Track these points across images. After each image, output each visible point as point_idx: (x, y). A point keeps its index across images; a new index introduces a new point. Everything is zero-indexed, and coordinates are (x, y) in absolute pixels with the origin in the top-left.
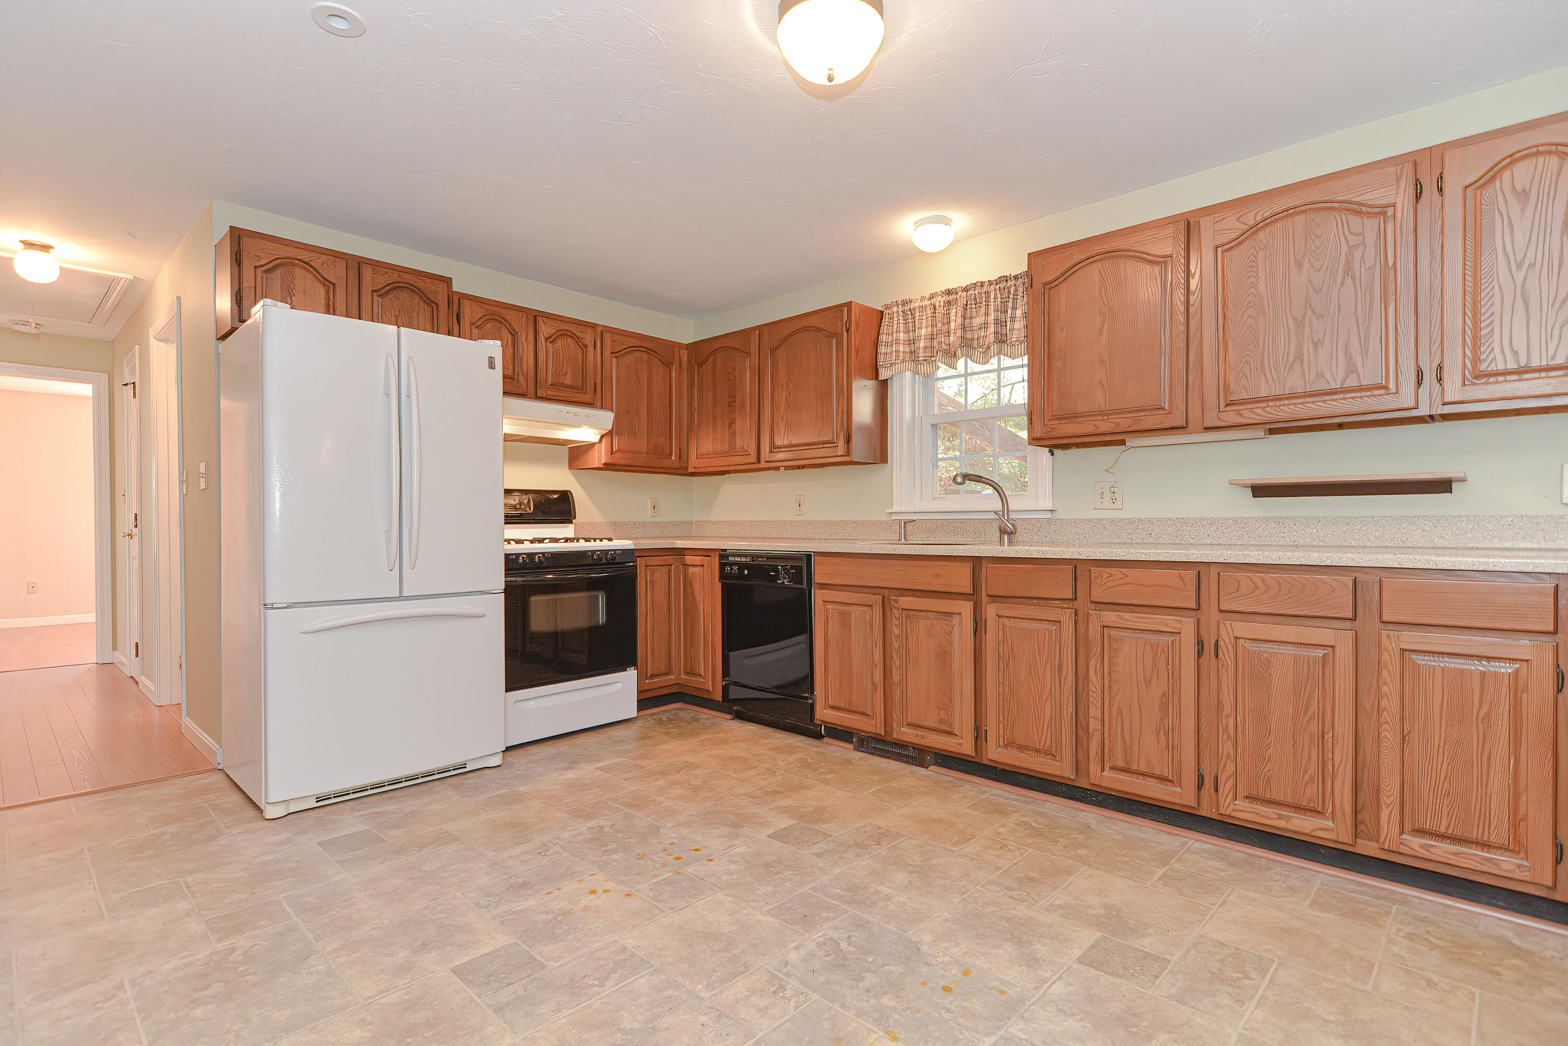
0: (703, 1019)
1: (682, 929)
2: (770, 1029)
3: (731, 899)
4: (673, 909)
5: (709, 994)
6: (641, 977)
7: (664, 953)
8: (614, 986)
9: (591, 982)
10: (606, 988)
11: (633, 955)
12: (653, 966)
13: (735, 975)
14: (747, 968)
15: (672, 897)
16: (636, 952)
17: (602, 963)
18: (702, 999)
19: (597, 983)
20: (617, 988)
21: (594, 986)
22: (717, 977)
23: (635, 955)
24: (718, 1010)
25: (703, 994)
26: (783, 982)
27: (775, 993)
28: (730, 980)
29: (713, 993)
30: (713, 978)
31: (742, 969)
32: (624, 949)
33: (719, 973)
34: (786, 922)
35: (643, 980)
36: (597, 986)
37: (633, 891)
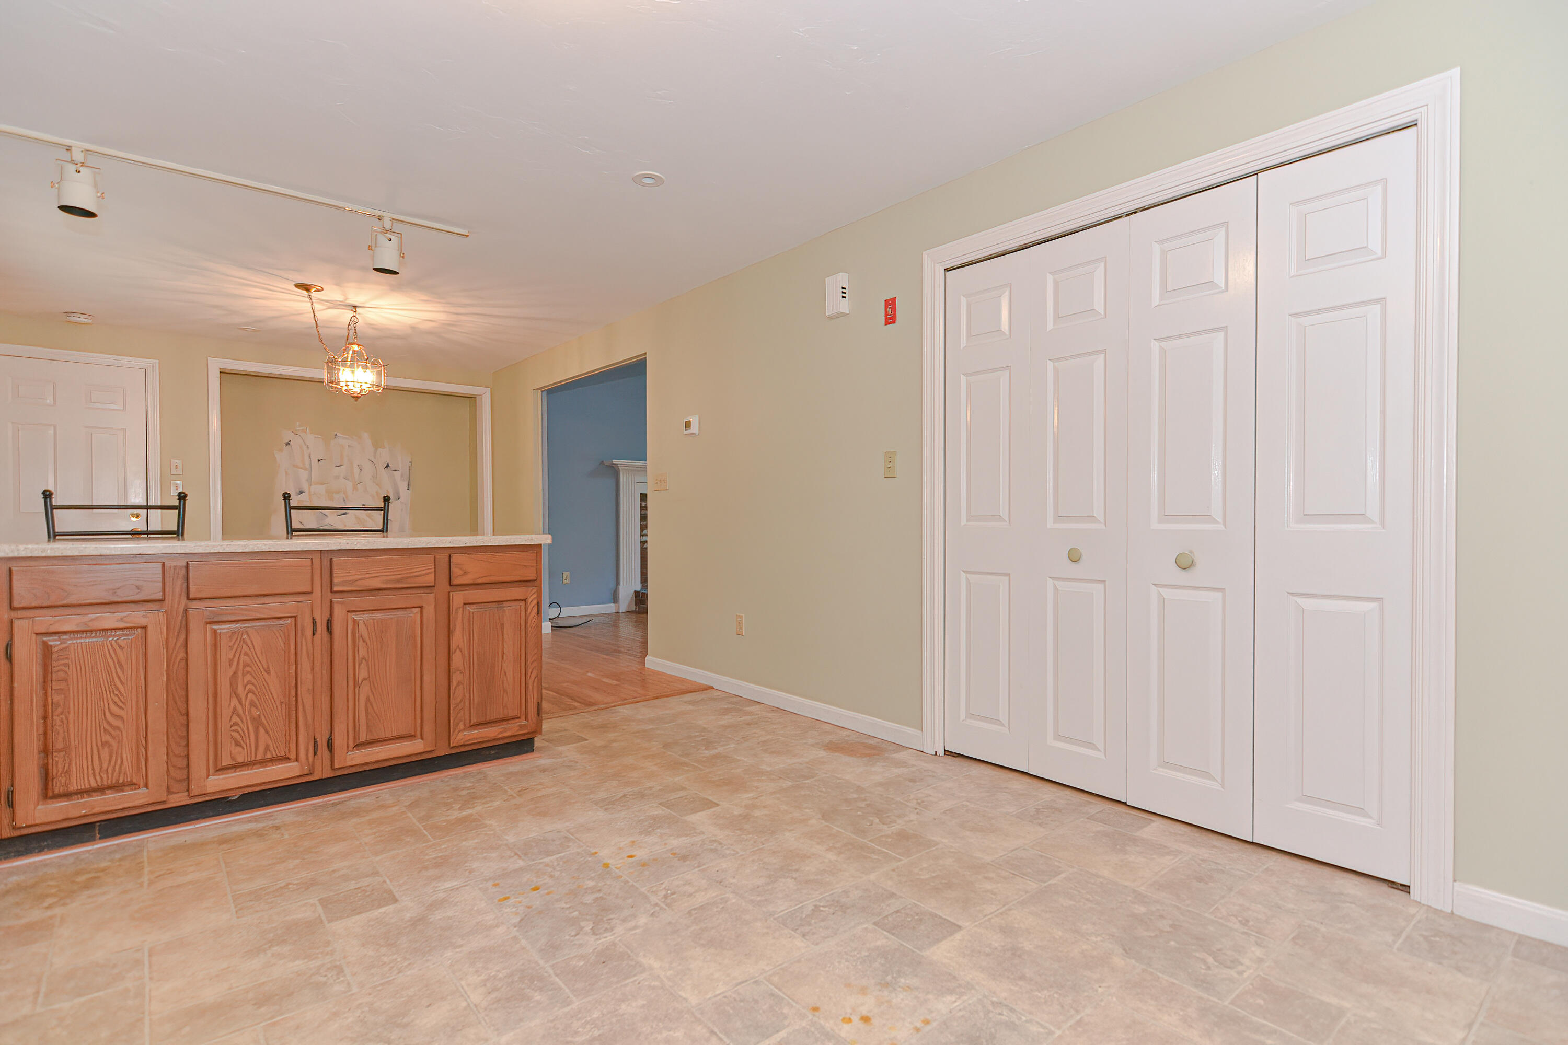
0: (734, 881)
1: (746, 955)
2: (687, 873)
3: (682, 993)
4: (756, 982)
5: (727, 895)
6: (783, 911)
7: (765, 930)
8: (804, 905)
9: (827, 909)
10: (815, 904)
11: (795, 930)
12: (775, 919)
13: (702, 908)
14: (689, 913)
15: (756, 1002)
16: (793, 933)
17: (822, 924)
18: (733, 892)
19: (822, 908)
20: (803, 904)
21: (823, 907)
22: (717, 907)
23: (793, 930)
24: (722, 885)
25: (731, 896)
26: (663, 900)
27: (673, 894)
28: (707, 904)
29: (723, 896)
30: (721, 906)
31: (693, 912)
32: (804, 936)
33: (715, 910)
34: (629, 956)
35: (783, 908)
36: (820, 906)
37: (810, 1017)
